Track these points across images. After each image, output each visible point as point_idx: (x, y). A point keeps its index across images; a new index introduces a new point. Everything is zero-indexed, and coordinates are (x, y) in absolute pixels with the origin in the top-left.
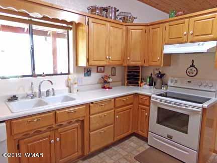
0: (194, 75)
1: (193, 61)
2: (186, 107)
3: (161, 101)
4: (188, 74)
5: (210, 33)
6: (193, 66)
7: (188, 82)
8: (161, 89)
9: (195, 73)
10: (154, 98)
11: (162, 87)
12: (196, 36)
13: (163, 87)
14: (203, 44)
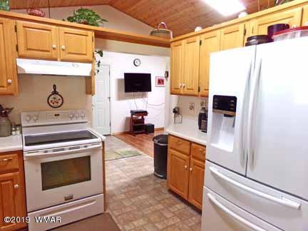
0: (59, 104)
1: (54, 86)
2: (86, 147)
3: (46, 152)
4: (51, 104)
5: (85, 53)
6: (55, 92)
7: (56, 115)
8: (11, 134)
9: (60, 102)
10: (29, 152)
11: (12, 131)
12: (69, 53)
13: (15, 130)
14: (78, 66)
